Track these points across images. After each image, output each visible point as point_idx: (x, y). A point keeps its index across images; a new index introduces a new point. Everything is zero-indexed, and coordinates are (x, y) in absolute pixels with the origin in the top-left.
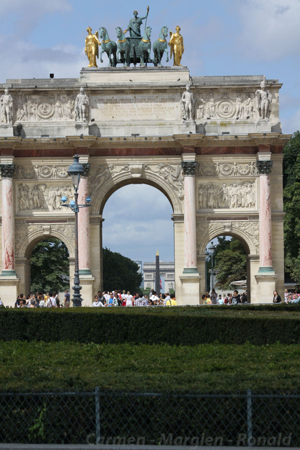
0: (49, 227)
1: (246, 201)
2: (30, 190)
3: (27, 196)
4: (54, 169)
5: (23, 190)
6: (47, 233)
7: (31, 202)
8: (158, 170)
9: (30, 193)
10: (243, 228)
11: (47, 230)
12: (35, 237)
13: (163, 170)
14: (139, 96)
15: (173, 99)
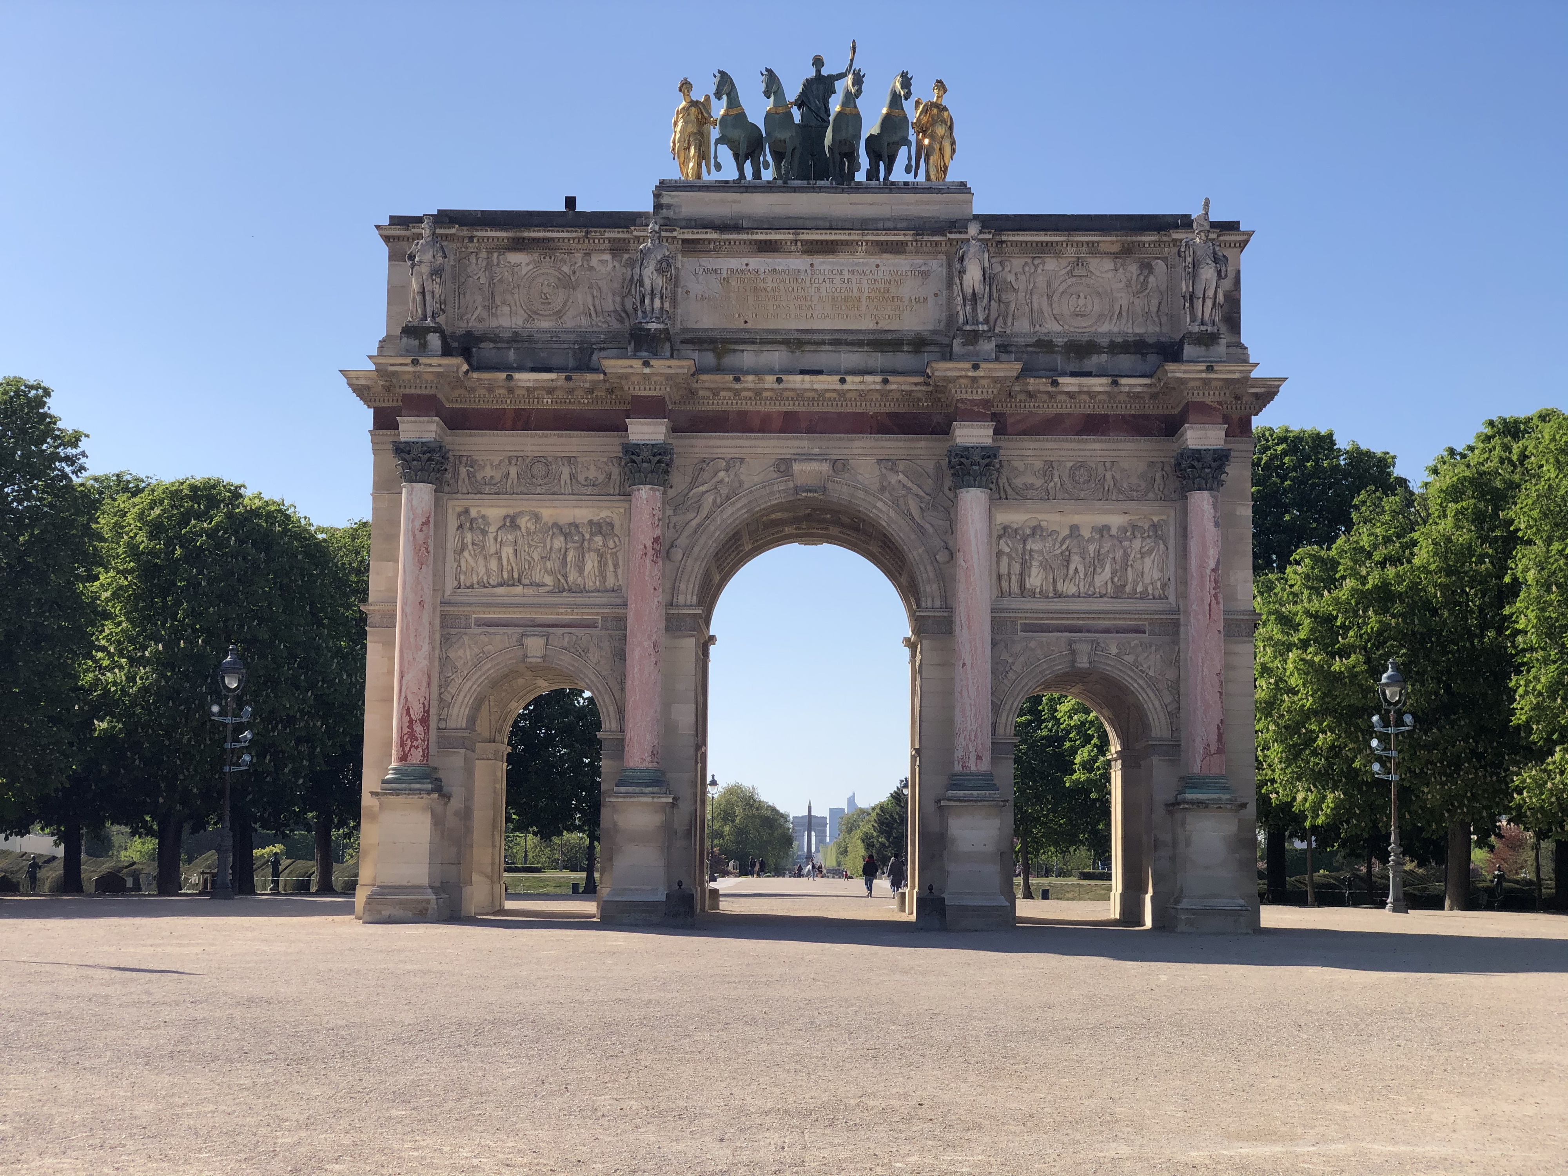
0: (543, 639)
1: (1140, 575)
2: (492, 529)
3: (481, 547)
4: (565, 469)
5: (471, 529)
6: (533, 657)
7: (494, 565)
8: (876, 476)
9: (491, 536)
10: (1130, 658)
11: (536, 648)
12: (500, 669)
13: (893, 479)
14: (824, 263)
15: (925, 275)
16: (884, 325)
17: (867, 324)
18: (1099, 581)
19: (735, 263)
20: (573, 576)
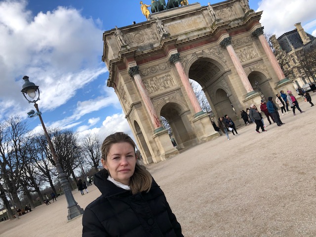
0: (168, 98)
1: (253, 54)
2: (149, 82)
3: (148, 86)
4: (158, 67)
6: (168, 102)
7: (152, 88)
8: (208, 52)
9: (149, 84)
10: (258, 67)
11: (167, 100)
12: (162, 106)
13: (211, 51)
14: (183, 20)
15: (199, 18)
16: (197, 27)
17: (194, 28)
18: (248, 57)
19: (169, 24)
20: (167, 86)
